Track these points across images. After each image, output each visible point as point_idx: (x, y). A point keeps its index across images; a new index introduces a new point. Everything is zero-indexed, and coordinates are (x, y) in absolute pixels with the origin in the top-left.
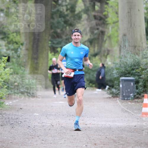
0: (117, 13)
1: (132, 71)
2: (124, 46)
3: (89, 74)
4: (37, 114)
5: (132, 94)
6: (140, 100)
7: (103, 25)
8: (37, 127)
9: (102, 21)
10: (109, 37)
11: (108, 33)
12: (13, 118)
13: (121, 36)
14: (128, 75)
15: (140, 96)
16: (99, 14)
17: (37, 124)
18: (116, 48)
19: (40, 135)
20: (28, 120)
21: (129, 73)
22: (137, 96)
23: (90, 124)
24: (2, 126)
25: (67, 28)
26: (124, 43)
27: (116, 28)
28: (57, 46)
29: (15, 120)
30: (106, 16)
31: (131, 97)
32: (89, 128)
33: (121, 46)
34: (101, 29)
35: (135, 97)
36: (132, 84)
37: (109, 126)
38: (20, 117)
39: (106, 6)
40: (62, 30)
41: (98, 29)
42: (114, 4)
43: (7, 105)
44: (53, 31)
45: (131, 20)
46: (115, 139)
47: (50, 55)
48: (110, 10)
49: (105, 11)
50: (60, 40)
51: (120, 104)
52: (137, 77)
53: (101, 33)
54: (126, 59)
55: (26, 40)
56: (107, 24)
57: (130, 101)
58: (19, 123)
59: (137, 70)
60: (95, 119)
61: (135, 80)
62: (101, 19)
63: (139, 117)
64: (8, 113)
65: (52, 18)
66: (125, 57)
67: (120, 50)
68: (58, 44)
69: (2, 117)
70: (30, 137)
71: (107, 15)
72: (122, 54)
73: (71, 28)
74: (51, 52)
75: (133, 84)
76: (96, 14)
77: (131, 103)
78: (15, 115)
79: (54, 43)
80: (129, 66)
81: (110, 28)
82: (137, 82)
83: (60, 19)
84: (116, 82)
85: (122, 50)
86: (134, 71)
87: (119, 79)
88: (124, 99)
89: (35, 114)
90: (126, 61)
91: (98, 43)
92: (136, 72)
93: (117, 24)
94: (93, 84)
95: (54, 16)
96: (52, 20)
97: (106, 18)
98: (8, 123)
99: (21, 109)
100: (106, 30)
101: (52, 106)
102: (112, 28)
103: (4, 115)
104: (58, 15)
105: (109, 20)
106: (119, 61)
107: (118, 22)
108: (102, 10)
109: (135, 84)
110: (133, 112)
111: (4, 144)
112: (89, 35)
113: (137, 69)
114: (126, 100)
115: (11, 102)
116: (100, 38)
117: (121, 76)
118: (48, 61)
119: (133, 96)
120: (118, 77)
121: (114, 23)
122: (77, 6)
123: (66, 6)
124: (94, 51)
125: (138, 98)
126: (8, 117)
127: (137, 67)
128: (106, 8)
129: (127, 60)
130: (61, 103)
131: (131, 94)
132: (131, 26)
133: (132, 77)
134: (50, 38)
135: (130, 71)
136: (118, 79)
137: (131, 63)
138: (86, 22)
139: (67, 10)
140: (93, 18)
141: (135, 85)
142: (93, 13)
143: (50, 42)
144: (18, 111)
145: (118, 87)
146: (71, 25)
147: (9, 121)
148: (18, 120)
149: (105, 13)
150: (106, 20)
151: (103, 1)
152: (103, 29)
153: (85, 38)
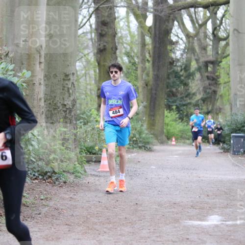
0: (228, 74)
1: (242, 128)
4: (154, 167)
5: (242, 150)
7: (215, 85)
8: (154, 179)
9: (214, 81)
10: (221, 96)
11: (220, 92)
12: (132, 170)
13: (232, 95)
14: (238, 132)
16: (212, 75)
17: (153, 176)
18: (227, 107)
19: (157, 187)
20: (145, 173)
21: (239, 130)
23: (203, 177)
25: (182, 87)
27: (227, 87)
28: (172, 104)
30: (218, 77)
31: (241, 152)
32: (202, 180)
33: (231, 105)
34: (213, 88)
36: (242, 140)
37: (220, 179)
38: (139, 170)
39: (218, 68)
40: (177, 89)
41: (210, 88)
42: (226, 66)
44: (169, 90)
46: (226, 190)
47: (166, 112)
48: (222, 71)
49: (217, 72)
50: (175, 98)
51: (231, 159)
53: (213, 93)
55: (144, 98)
56: (220, 84)
57: (240, 155)
58: (138, 175)
60: (208, 172)
62: (213, 79)
65: (168, 78)
66: (236, 114)
67: (231, 109)
68: (173, 102)
70: (148, 188)
71: (219, 75)
72: (233, 112)
73: (185, 87)
74: (167, 110)
76: (209, 75)
77: (241, 158)
78: (134, 167)
79: (169, 102)
80: (240, 123)
81: (222, 88)
83: (175, 79)
84: (227, 138)
85: (233, 109)
87: (230, 135)
88: (235, 154)
89: (152, 167)
90: (237, 118)
91: (211, 102)
93: (227, 84)
94: (206, 140)
95: (170, 77)
96: (168, 81)
97: (219, 78)
99: (139, 162)
100: (218, 90)
101: (167, 160)
104: (174, 76)
105: (221, 80)
106: (230, 119)
107: (229, 82)
108: (214, 72)
110: (243, 166)
112: (202, 94)
115: (129, 156)
116: (213, 97)
117: (232, 133)
118: (164, 118)
119: (243, 152)
120: (229, 133)
121: (225, 83)
122: (191, 67)
124: (208, 109)
128: (218, 69)
130: (176, 158)
133: (242, 133)
134: (166, 96)
136: (229, 135)
137: (241, 121)
138: (199, 82)
139: (181, 70)
140: (206, 78)
143: (166, 101)
144: (136, 164)
145: (229, 142)
146: (186, 85)
147: (128, 173)
148: (136, 172)
149: (218, 74)
150: (218, 80)
151: (215, 63)
152: (215, 89)
153: (199, 97)
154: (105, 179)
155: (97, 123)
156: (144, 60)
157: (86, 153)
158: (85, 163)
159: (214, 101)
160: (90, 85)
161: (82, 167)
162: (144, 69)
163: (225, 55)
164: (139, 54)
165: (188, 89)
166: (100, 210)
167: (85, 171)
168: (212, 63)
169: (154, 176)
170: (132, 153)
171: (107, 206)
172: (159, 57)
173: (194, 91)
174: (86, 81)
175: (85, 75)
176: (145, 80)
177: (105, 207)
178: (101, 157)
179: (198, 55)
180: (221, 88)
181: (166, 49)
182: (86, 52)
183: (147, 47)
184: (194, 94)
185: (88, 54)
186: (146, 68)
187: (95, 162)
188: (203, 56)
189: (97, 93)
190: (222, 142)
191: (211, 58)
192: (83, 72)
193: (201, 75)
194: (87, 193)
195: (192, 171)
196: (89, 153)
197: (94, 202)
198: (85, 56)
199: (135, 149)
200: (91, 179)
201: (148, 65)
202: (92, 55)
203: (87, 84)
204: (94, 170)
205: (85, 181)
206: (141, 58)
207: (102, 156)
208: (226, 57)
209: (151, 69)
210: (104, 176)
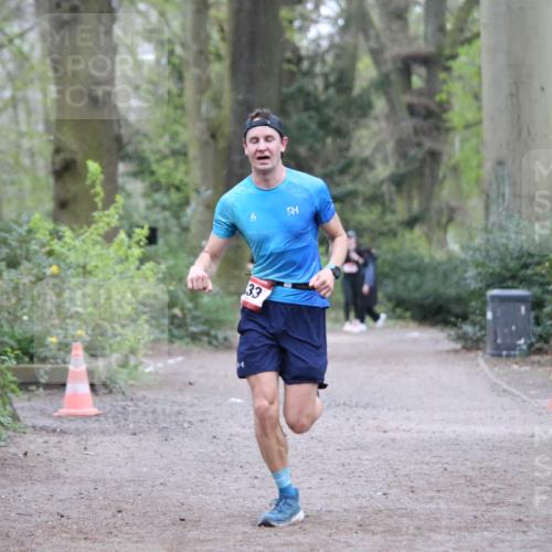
0: (477, 97)
1: (522, 273)
2: (498, 197)
3: (395, 279)
4: (239, 401)
5: (522, 341)
6: (547, 358)
7: (434, 133)
8: (237, 439)
9: (431, 121)
10: (455, 169)
11: (450, 158)
12: (167, 411)
13: (488, 166)
14: (510, 283)
15: (546, 346)
16: (424, 101)
17: (237, 429)
18: (475, 203)
19: (247, 463)
20: (210, 418)
21: (514, 277)
22: (538, 345)
23: (397, 429)
24: (135, 434)
25: (329, 140)
26: (498, 187)
27: (474, 142)
29: (174, 419)
30: (444, 107)
31: (520, 350)
32: (394, 440)
33: (488, 196)
34: (428, 144)
35: (533, 350)
36: (523, 309)
37: (453, 436)
38: (190, 411)
39: (442, 75)
40: (311, 149)
41: (419, 145)
42: (469, 71)
43: (150, 373)
45: (519, 116)
46: (471, 473)
48: (456, 87)
49: (441, 91)
51: (487, 370)
52: (537, 290)
53: (428, 158)
54: (505, 234)
56: (449, 130)
57: (517, 359)
58: (186, 425)
59: (538, 269)
60: (412, 413)
61: (533, 296)
62: (429, 114)
63: (544, 408)
64: (151, 396)
65: (284, 112)
66: (502, 228)
67: (487, 208)
69: (135, 409)
70: (219, 467)
71: (448, 102)
72: (493, 219)
73: (339, 141)
75: (526, 309)
76: (415, 100)
77: (521, 366)
78: (174, 402)
80: (516, 254)
81: (457, 144)
82: (537, 304)
83: (304, 116)
84: (473, 304)
85: (493, 208)
86: (529, 272)
87: (484, 295)
88: (500, 356)
89: (234, 400)
90: (504, 241)
91: (420, 188)
92: (536, 274)
93: (475, 129)
94: (407, 310)
95: (290, 108)
97: (445, 111)
98: (152, 426)
99: (190, 384)
100: (445, 149)
102: (463, 141)
103: (140, 404)
104: (301, 103)
105: (456, 117)
106: (483, 242)
107: (478, 123)
108: (431, 88)
109: (533, 309)
110: (525, 393)
111: (141, 489)
112: (392, 162)
113: (539, 264)
114: (504, 359)
115: (160, 365)
116: (427, 171)
117: (489, 286)
119: (524, 347)
120: (481, 289)
121: (467, 126)
123: (326, 76)
124: (410, 209)
125: (540, 351)
126: (152, 409)
127: (536, 259)
129: (508, 238)
131: (520, 339)
132: (520, 134)
133: (523, 288)
135: (518, 271)
136: (479, 294)
137: (518, 248)
138: (383, 124)
139: (327, 87)
140: (404, 114)
141: (533, 314)
142: (407, 98)
144: (181, 390)
145: (479, 318)
146: (340, 133)
147: (155, 421)
148: (181, 418)
149: (442, 96)
150: (445, 116)
151: (434, 62)
152: (436, 146)
153: (382, 171)
154: (78, 442)
155: (51, 259)
156: (203, 55)
157: (17, 358)
158: (13, 391)
159: (433, 185)
160: (32, 138)
161: (4, 404)
162: (203, 84)
163: (468, 34)
164: (189, 37)
165: (348, 149)
166: (63, 543)
167: (15, 417)
168: (426, 61)
169: (239, 429)
170: (170, 354)
171: (88, 529)
172: (252, 44)
173: (367, 153)
174: (17, 123)
175: (14, 102)
176: (208, 120)
177: (80, 531)
178: (67, 370)
179: (378, 37)
180: (453, 144)
181: (276, 18)
182: (14, 28)
183: (213, 12)
184: (367, 163)
185: (21, 35)
186: (209, 80)
187: (48, 386)
188: (394, 41)
189: (53, 163)
190: (457, 316)
191: (421, 46)
192: (7, 94)
193: (390, 101)
194: (20, 488)
195: (360, 412)
196: (27, 359)
197: (44, 518)
198: (11, 41)
199: (177, 344)
200: (34, 443)
201: (219, 70)
202: (33, 36)
203: (21, 135)
204: (43, 412)
205: (13, 450)
206: (194, 47)
207: (71, 367)
208: (469, 41)
209: (227, 86)
210: (78, 432)
